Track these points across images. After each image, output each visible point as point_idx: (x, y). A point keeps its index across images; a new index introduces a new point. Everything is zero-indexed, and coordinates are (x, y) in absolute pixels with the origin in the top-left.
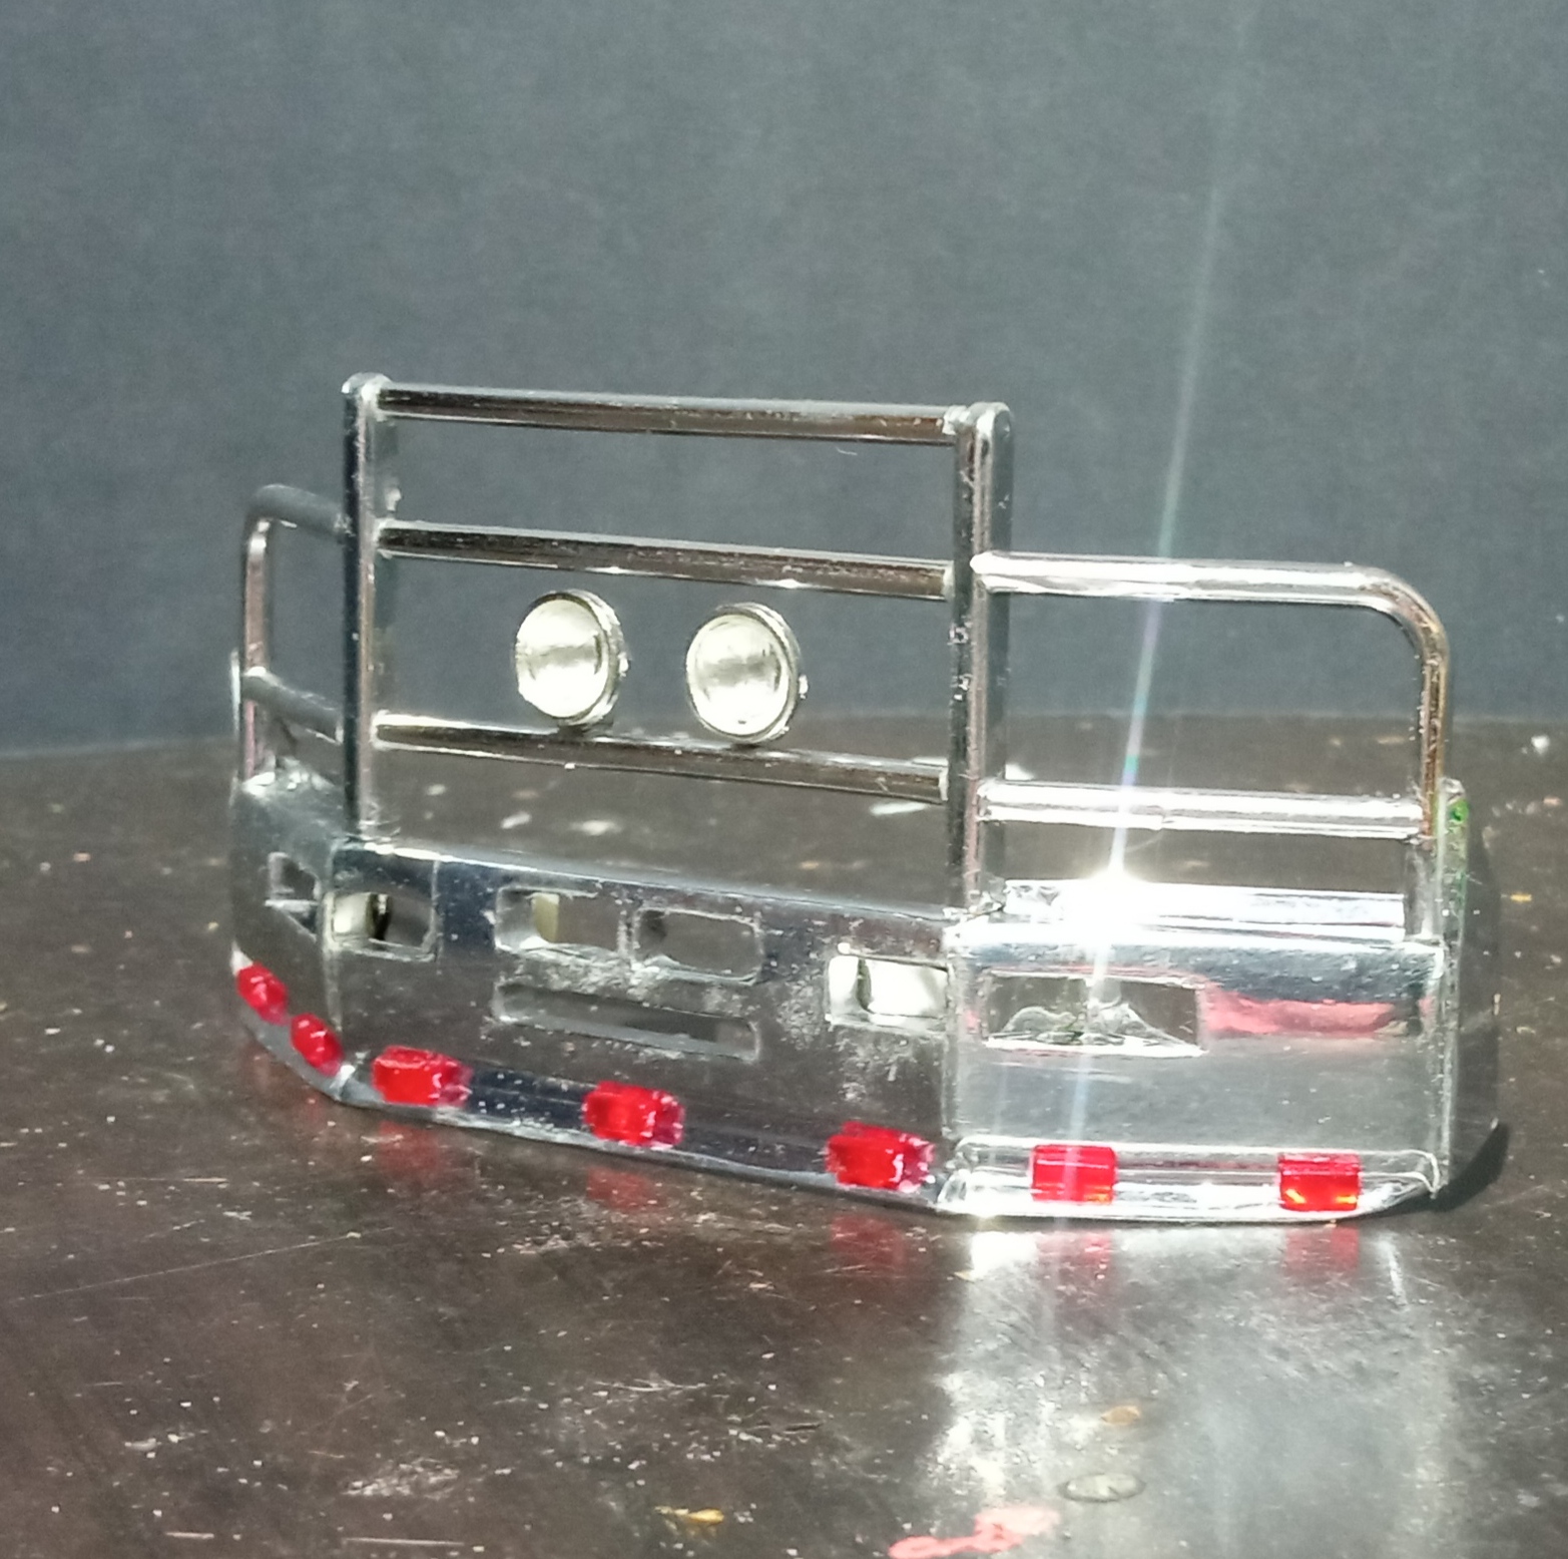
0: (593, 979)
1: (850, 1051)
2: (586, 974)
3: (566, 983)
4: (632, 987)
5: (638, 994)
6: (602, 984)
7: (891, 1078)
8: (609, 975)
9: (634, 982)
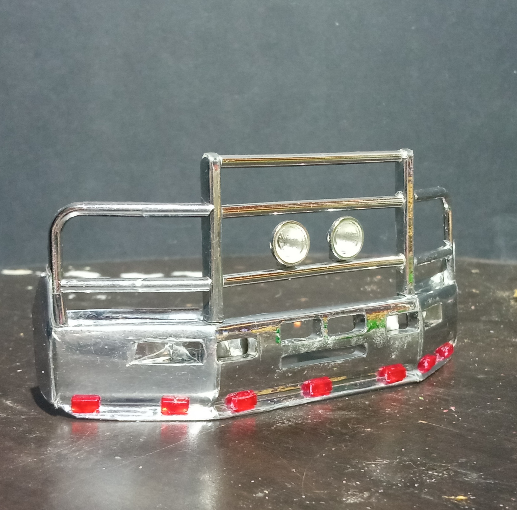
0: (315, 345)
1: (394, 343)
2: (313, 345)
3: (306, 349)
4: (329, 344)
5: (331, 346)
6: (318, 346)
7: (405, 347)
8: (320, 343)
9: (329, 342)
